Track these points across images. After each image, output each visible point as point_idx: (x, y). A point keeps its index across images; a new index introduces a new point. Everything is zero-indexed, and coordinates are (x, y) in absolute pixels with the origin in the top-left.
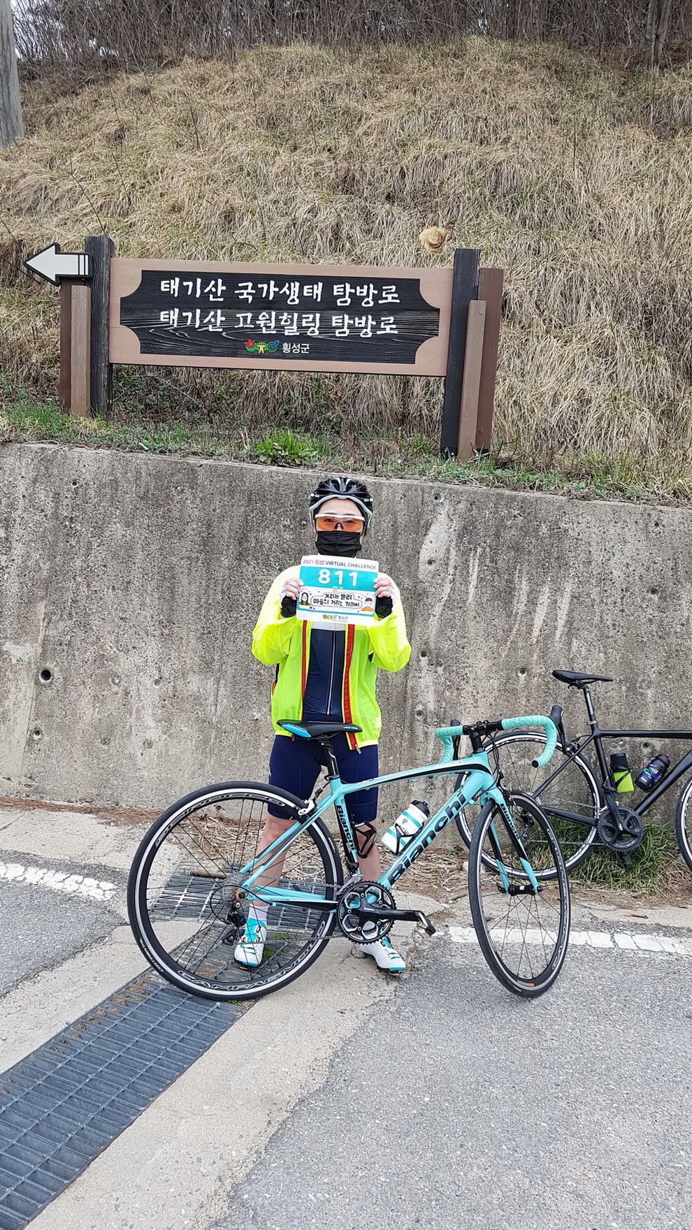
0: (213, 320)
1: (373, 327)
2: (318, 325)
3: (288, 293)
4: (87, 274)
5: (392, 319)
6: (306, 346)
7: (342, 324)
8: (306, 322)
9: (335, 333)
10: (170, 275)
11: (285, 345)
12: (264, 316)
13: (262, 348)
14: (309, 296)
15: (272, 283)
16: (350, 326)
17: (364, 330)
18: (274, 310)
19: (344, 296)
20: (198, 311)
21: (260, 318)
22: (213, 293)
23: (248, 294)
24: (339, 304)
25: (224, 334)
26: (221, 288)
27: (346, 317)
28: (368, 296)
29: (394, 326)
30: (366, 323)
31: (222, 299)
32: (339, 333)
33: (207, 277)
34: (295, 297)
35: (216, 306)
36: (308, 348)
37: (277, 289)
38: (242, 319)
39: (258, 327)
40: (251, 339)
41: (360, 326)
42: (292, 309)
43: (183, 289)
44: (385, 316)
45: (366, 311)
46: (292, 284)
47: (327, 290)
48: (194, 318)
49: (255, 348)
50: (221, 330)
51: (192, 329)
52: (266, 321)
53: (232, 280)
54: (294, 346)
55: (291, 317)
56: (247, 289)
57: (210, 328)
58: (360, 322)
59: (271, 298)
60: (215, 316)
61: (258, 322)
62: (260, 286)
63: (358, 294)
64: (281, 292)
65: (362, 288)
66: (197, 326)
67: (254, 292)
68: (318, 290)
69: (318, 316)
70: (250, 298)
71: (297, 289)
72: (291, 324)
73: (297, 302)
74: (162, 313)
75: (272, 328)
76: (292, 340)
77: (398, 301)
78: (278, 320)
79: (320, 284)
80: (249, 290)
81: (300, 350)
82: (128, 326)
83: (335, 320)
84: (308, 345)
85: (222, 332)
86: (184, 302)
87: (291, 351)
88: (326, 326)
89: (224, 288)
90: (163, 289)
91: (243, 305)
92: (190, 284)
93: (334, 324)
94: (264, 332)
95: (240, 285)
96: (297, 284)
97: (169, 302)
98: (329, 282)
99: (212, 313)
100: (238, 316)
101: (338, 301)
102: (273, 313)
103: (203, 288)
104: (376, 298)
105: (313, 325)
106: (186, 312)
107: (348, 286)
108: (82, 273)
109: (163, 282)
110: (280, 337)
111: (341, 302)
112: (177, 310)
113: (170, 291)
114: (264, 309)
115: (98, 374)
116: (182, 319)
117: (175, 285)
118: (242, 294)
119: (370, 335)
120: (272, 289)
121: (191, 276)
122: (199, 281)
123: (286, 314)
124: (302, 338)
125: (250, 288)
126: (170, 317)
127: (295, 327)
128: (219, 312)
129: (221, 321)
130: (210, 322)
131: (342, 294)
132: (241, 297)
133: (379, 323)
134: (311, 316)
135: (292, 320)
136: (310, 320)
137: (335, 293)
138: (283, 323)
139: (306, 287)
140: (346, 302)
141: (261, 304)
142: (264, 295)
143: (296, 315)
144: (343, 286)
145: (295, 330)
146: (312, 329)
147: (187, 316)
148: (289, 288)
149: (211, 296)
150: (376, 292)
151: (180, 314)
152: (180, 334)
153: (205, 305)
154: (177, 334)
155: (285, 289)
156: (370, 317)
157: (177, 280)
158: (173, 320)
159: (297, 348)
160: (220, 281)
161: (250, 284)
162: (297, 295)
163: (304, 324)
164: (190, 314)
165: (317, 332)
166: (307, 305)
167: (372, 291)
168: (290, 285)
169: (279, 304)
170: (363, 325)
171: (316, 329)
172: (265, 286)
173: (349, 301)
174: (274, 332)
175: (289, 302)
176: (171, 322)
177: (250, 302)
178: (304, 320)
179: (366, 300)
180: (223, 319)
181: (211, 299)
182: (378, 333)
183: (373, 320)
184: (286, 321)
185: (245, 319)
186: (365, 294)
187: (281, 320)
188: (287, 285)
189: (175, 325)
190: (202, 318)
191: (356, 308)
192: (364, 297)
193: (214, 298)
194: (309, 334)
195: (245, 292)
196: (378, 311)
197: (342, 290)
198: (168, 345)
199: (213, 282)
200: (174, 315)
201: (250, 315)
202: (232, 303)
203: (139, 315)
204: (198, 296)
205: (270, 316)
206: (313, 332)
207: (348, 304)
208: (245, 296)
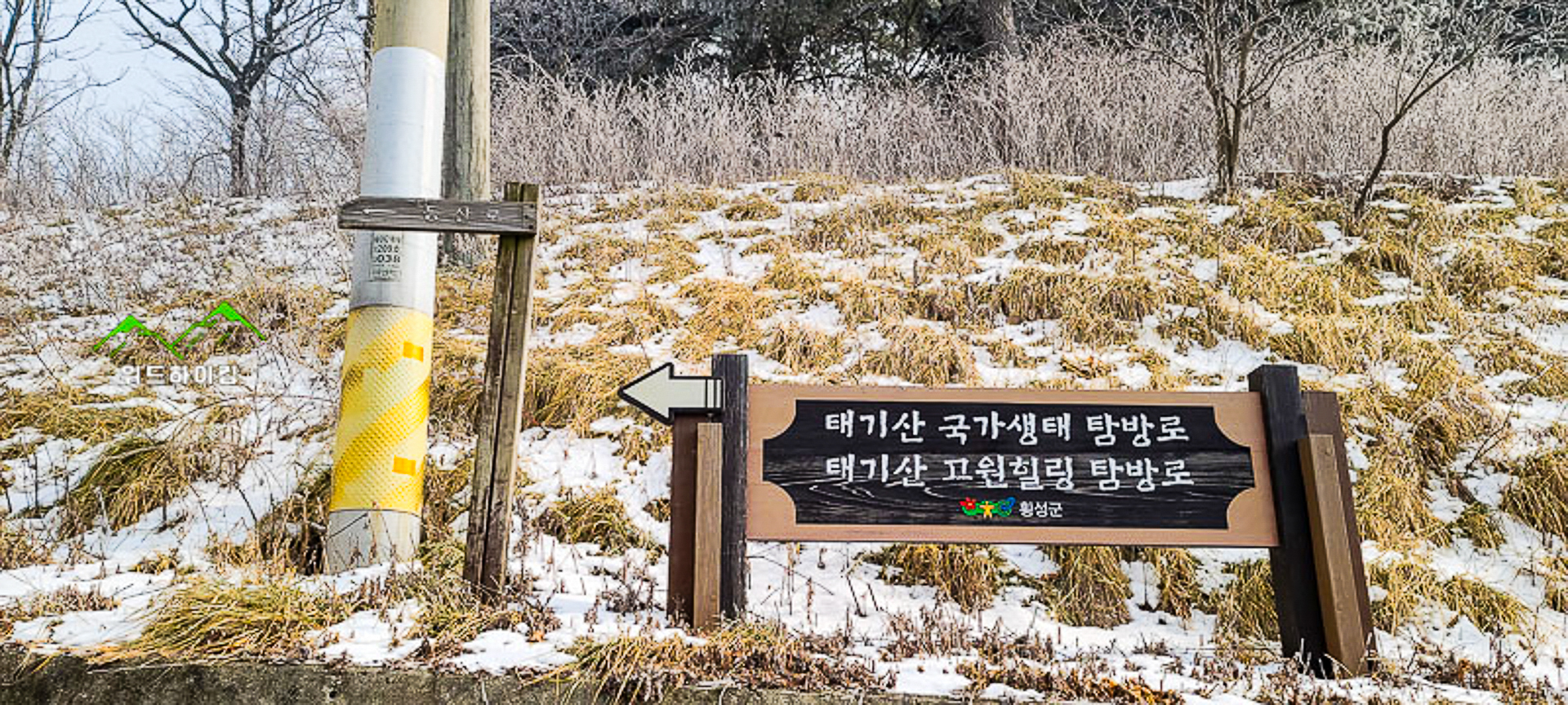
0: (908, 470)
1: (1154, 475)
2: (1070, 475)
3: (1019, 429)
4: (718, 406)
5: (1182, 464)
6: (1057, 507)
7: (1107, 473)
8: (1053, 470)
9: (1098, 485)
10: (839, 407)
11: (1024, 504)
12: (986, 462)
13: (988, 509)
14: (1051, 434)
15: (995, 415)
16: (1119, 476)
17: (1142, 482)
18: (1002, 453)
20: (885, 458)
21: (981, 465)
22: (905, 431)
23: (959, 431)
24: (1098, 443)
25: (927, 490)
26: (917, 423)
27: (1112, 462)
28: (1140, 431)
29: (1187, 474)
30: (1144, 470)
31: (920, 440)
32: (1105, 485)
33: (896, 409)
34: (1031, 435)
35: (911, 449)
36: (1060, 509)
37: (1003, 424)
38: (953, 469)
39: (979, 478)
40: (971, 497)
41: (1135, 474)
42: (1028, 451)
43: (859, 426)
44: (1171, 460)
45: (1140, 453)
46: (1025, 417)
47: (1078, 423)
48: (879, 467)
49: (978, 511)
50: (922, 484)
51: (876, 484)
52: (991, 470)
53: (934, 412)
54: (1038, 505)
55: (1028, 463)
56: (958, 424)
57: (906, 482)
58: (1134, 469)
59: (995, 436)
60: (911, 465)
61: (978, 472)
62: (976, 419)
63: (1125, 429)
64: (1009, 428)
65: (1129, 420)
66: (884, 480)
67: (968, 428)
68: (1064, 423)
69: (1069, 460)
70: (964, 437)
71: (1033, 423)
72: (1030, 474)
73: (1035, 441)
74: (829, 462)
75: (1001, 479)
76: (1032, 496)
77: (1186, 438)
78: (1008, 469)
79: (1067, 416)
80: (961, 426)
81: (1049, 512)
82: (777, 483)
83: (1096, 466)
85: (923, 488)
86: (863, 444)
87: (1035, 512)
88: (1083, 476)
89: (923, 423)
90: (829, 427)
91: (954, 448)
92: (871, 419)
93: (1095, 473)
94: (989, 484)
96: (1032, 416)
97: (838, 445)
98: (1080, 413)
99: (906, 460)
100: (946, 462)
101: (1097, 439)
102: (1001, 458)
103: (890, 424)
104: (1152, 434)
105: (1063, 474)
107: (1108, 418)
108: (711, 405)
109: (829, 417)
110: (1014, 494)
111: (1101, 440)
112: (852, 457)
113: (840, 429)
114: (986, 452)
116: (860, 470)
117: (847, 421)
118: (950, 432)
119: (1152, 487)
120: (995, 423)
121: (873, 408)
122: (884, 414)
123: (1019, 459)
124: (1049, 494)
125: (961, 423)
126: (840, 468)
127: (1035, 477)
128: (917, 457)
129: (922, 472)
130: (903, 473)
131: (1101, 428)
132: (948, 436)
133: (1163, 469)
134: (1059, 461)
135: (1030, 467)
136: (1058, 466)
137: (1091, 429)
138: (1016, 472)
139: (1045, 421)
140: (1108, 440)
141: (979, 445)
142: (984, 432)
143: (1035, 461)
144: (1100, 417)
145: (1037, 482)
146: (1061, 480)
148: (1021, 422)
149: (904, 435)
150: (1151, 426)
151: (857, 463)
152: (858, 491)
153: (895, 448)
154: (854, 492)
155: (1015, 423)
156: (1148, 461)
157: (851, 413)
159: (1043, 509)
160: (916, 414)
161: (962, 418)
162: (1033, 431)
163: (1049, 474)
164: (872, 463)
165: (1071, 485)
166: (1049, 446)
167: (1145, 424)
168: (1021, 419)
169: (1008, 444)
170: (1140, 473)
171: (1068, 481)
172: (985, 420)
173: (1113, 439)
174: (1005, 486)
175: (1022, 441)
176: (844, 475)
177: (963, 443)
178: (1049, 468)
179: (1138, 437)
180: (925, 468)
181: (904, 439)
182: (1165, 484)
183: (1153, 465)
184: (1021, 469)
185: (958, 467)
186: (1135, 429)
187: (1014, 468)
188: (1017, 418)
189: (851, 479)
190: (891, 468)
191: (1124, 449)
192: (1135, 434)
193: (907, 437)
194: (1058, 488)
195: (955, 428)
196: (1159, 452)
198: (839, 510)
199: (905, 416)
200: (848, 463)
201: (964, 462)
202: (935, 444)
203: (793, 464)
204: (883, 434)
205: (996, 464)
206: (1064, 484)
207: (1112, 443)
208: (955, 434)
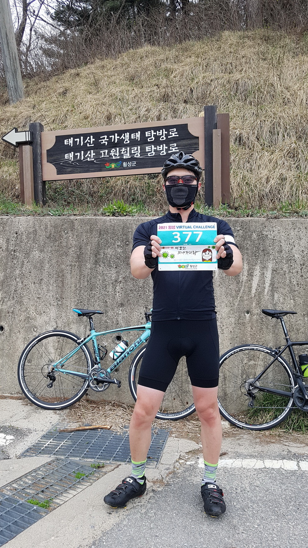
0: (89, 155)
1: (166, 150)
2: (139, 152)
3: (124, 138)
4: (30, 140)
5: (175, 145)
6: (134, 163)
7: (151, 150)
8: (134, 151)
9: (148, 155)
10: (68, 137)
11: (124, 163)
12: (113, 151)
13: (113, 166)
14: (134, 139)
15: (116, 134)
16: (155, 151)
17: (162, 152)
18: (118, 147)
19: (151, 136)
20: (82, 152)
21: (112, 152)
22: (89, 143)
23: (105, 141)
24: (149, 141)
25: (95, 161)
26: (92, 140)
27: (153, 146)
28: (163, 135)
29: (177, 148)
30: (163, 148)
31: (93, 145)
32: (150, 154)
33: (85, 136)
34: (128, 140)
35: (90, 149)
36: (135, 163)
37: (119, 137)
38: (103, 153)
39: (111, 156)
40: (108, 162)
41: (160, 150)
42: (126, 146)
43: (75, 142)
44: (172, 144)
45: (162, 143)
46: (126, 134)
47: (143, 134)
48: (81, 155)
49: (110, 166)
50: (93, 160)
51: (80, 161)
52: (115, 153)
53: (97, 136)
54: (129, 163)
55: (126, 149)
56: (105, 139)
57: (89, 159)
58: (159, 148)
59: (116, 142)
60: (90, 154)
61: (110, 154)
62: (110, 137)
63: (158, 135)
64: (120, 139)
65: (159, 131)
66: (82, 159)
67: (108, 140)
68: (138, 135)
69: (139, 147)
70: (106, 143)
71: (128, 136)
72: (127, 153)
73: (129, 142)
74: (66, 155)
75: (117, 156)
76: (127, 160)
77: (178, 136)
78: (120, 152)
79: (139, 132)
80: (106, 139)
81: (132, 165)
82: (51, 163)
83: (148, 149)
84: (135, 162)
85: (94, 161)
86: (76, 148)
87: (127, 166)
88: (143, 152)
89: (94, 140)
90: (65, 144)
91: (103, 147)
92: (78, 140)
93: (147, 151)
94: (114, 158)
95: (101, 137)
96: (128, 134)
97: (69, 149)
98: (143, 131)
99: (89, 152)
100: (101, 152)
101: (148, 139)
102: (118, 149)
103: (84, 141)
104: (166, 136)
105: (137, 152)
106: (77, 153)
107: (152, 131)
108: (27, 140)
109: (65, 141)
110: (122, 160)
111: (150, 140)
112: (72, 153)
113: (69, 144)
114: (113, 147)
115: (37, 186)
116: (75, 157)
117: (71, 141)
118: (102, 141)
119: (165, 153)
120: (117, 137)
121: (78, 136)
122: (82, 138)
123: (123, 149)
124: (132, 159)
125: (106, 138)
126: (70, 156)
127: (128, 154)
128: (92, 151)
129: (93, 156)
130: (88, 156)
131: (150, 135)
132: (102, 143)
133: (169, 147)
134: (136, 148)
135: (127, 151)
136: (136, 150)
137: (147, 136)
138: (122, 153)
139: (132, 135)
140: (152, 139)
141: (112, 145)
142: (113, 141)
143: (128, 148)
144: (150, 132)
145: (129, 156)
146: (136, 154)
147: (77, 155)
148: (124, 136)
149: (88, 144)
150: (166, 133)
151: (74, 154)
152: (75, 164)
153: (86, 149)
154: (73, 164)
155: (122, 137)
156: (164, 145)
157: (72, 138)
158: (71, 158)
159: (130, 164)
160: (92, 137)
161: (106, 137)
162: (128, 139)
163: (133, 152)
164: (79, 154)
165: (139, 155)
166: (134, 143)
167: (164, 132)
168: (125, 135)
169: (120, 144)
170: (161, 149)
171: (138, 154)
172: (113, 136)
173: (154, 138)
174: (119, 158)
175: (125, 143)
176: (70, 159)
177: (106, 145)
178: (133, 150)
179: (162, 137)
180: (94, 154)
181: (88, 145)
182: (169, 152)
183: (166, 146)
184: (124, 152)
185: (104, 153)
186: (161, 134)
187: (122, 151)
188: (123, 135)
189: (72, 160)
190: (84, 155)
191: (157, 142)
192: (161, 136)
193: (89, 145)
194: (135, 157)
195: (104, 140)
196: (168, 142)
197: (150, 134)
198: (69, 169)
199: (88, 138)
200: (71, 155)
201: (106, 151)
202: (98, 146)
203: (55, 157)
204: (82, 145)
205: (116, 151)
206: (137, 155)
207: (153, 140)
208: (104, 142)
